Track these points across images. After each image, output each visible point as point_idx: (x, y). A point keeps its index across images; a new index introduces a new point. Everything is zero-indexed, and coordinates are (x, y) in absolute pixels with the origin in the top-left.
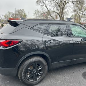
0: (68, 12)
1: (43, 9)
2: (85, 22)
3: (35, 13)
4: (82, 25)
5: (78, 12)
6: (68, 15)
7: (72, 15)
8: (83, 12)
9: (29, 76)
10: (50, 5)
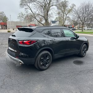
0: (53, 15)
1: (27, 12)
2: (69, 24)
3: (19, 16)
4: (67, 27)
5: (61, 14)
6: (53, 17)
7: (57, 18)
8: (66, 15)
9: (42, 63)
10: (35, 8)
